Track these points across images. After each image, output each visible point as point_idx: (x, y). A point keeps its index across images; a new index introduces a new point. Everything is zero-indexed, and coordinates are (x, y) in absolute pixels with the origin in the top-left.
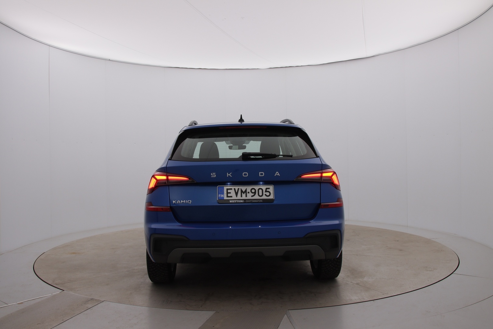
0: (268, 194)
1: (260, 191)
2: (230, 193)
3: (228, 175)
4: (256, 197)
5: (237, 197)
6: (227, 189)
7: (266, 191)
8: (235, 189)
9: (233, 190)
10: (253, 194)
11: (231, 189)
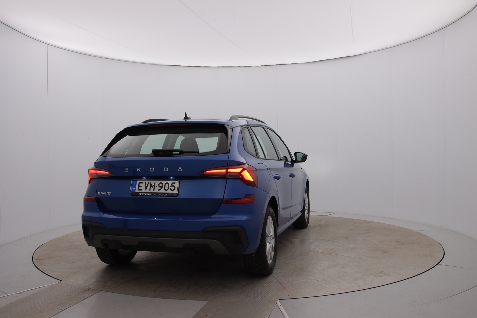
0: (173, 188)
1: (167, 185)
2: (141, 186)
3: (138, 170)
4: (163, 191)
5: (146, 190)
6: (139, 183)
7: (172, 186)
8: (145, 183)
9: (144, 183)
10: (160, 188)
11: (143, 183)
